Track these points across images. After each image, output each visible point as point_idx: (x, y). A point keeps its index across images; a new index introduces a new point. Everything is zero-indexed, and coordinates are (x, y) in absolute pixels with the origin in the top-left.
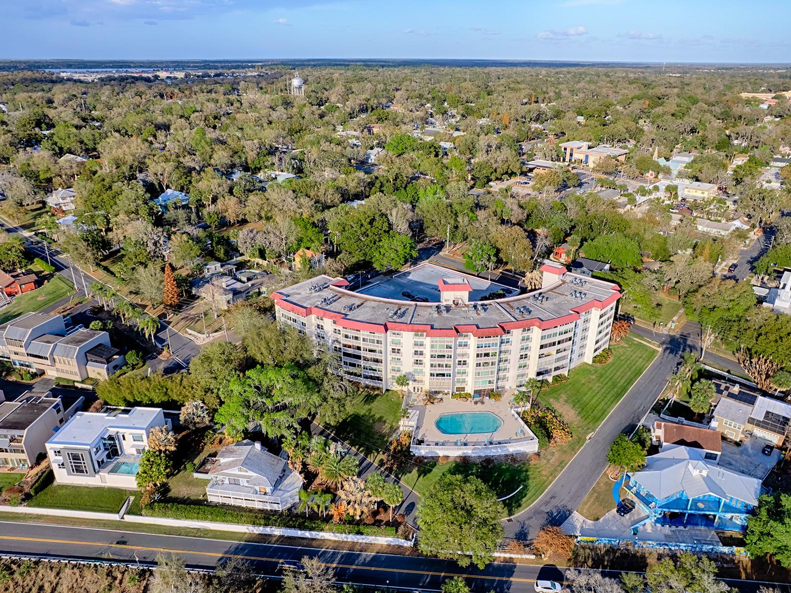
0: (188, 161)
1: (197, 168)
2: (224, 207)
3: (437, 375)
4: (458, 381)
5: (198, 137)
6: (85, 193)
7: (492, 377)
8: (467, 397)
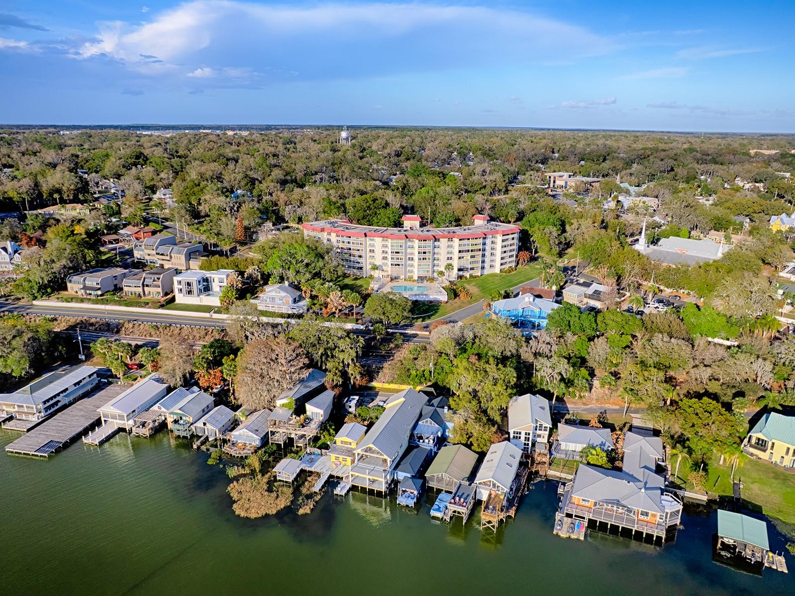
0: (252, 174)
1: (259, 179)
2: (277, 198)
3: (395, 265)
4: (409, 271)
5: (261, 161)
6: (181, 189)
7: (428, 268)
8: (414, 281)
